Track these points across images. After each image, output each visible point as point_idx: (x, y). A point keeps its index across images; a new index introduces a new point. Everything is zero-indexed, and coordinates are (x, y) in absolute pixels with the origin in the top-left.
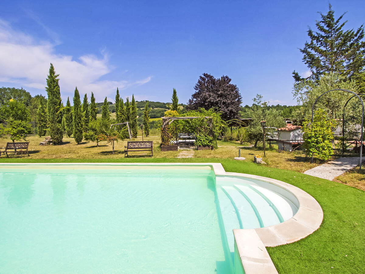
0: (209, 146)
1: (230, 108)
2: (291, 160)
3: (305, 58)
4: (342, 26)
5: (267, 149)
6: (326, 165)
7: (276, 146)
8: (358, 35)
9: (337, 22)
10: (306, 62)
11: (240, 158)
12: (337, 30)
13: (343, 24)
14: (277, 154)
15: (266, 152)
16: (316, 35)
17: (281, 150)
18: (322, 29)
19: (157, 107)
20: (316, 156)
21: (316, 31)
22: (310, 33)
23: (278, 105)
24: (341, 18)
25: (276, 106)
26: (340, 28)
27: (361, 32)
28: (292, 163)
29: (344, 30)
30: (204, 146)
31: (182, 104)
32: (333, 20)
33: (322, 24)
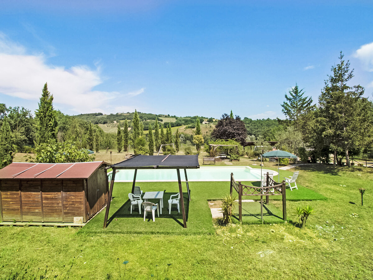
0: (237, 160)
1: (241, 137)
2: (274, 165)
3: (283, 110)
4: (302, 94)
5: (264, 161)
6: (286, 166)
7: (268, 159)
8: (310, 101)
9: (300, 92)
10: (283, 112)
11: (255, 165)
12: (300, 97)
13: (303, 93)
14: (269, 163)
15: (264, 162)
16: (289, 98)
17: (271, 161)
18: (292, 95)
19: (149, 119)
20: (283, 163)
21: (289, 96)
22: (286, 96)
23: (269, 118)
24: (302, 90)
25: (266, 119)
26: (301, 96)
27: (311, 100)
28: (274, 166)
29: (303, 97)
30: (235, 159)
31: (175, 116)
32: (297, 90)
33: (292, 93)
